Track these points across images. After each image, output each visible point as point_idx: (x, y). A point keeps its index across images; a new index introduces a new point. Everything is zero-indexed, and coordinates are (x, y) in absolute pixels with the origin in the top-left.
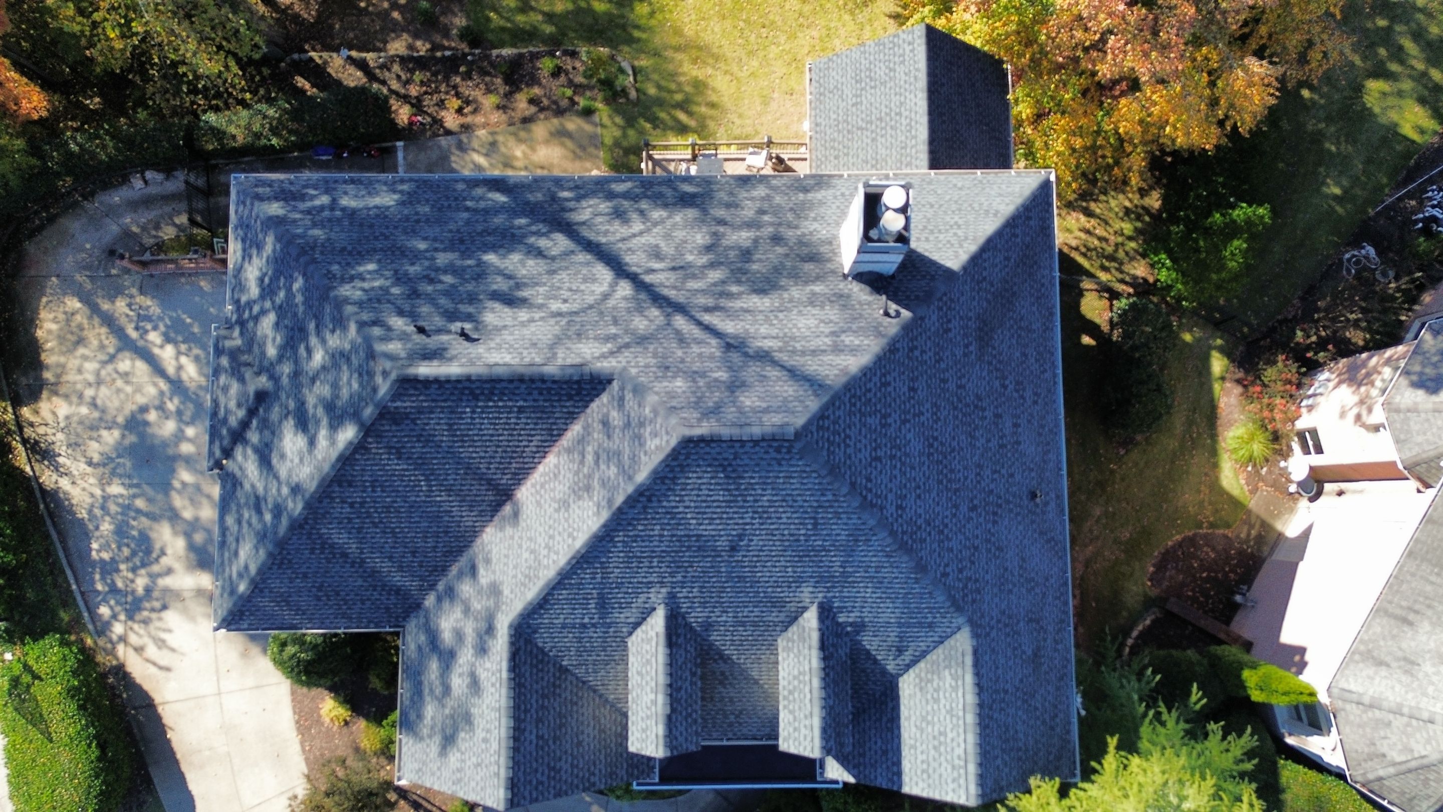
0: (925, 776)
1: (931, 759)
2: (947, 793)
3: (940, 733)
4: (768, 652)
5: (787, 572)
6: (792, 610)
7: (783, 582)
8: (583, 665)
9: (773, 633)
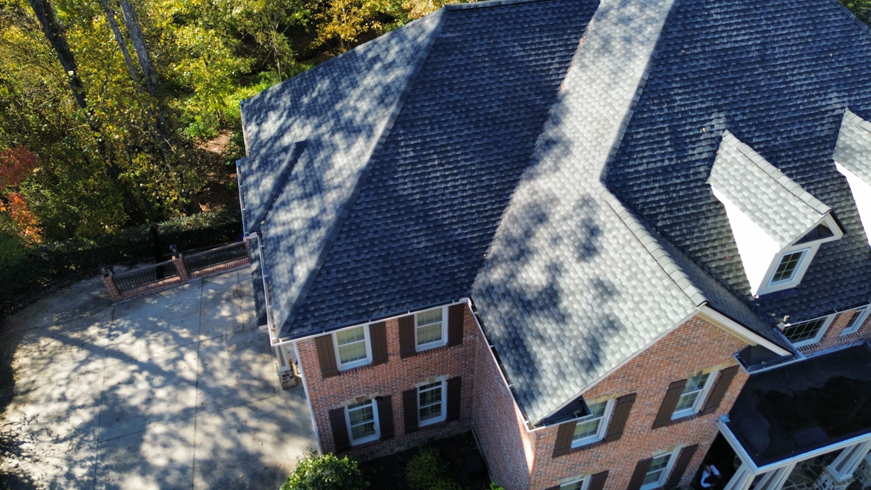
4: (830, 177)
5: (812, 78)
6: (831, 120)
7: (813, 90)
8: (676, 224)
9: (826, 153)
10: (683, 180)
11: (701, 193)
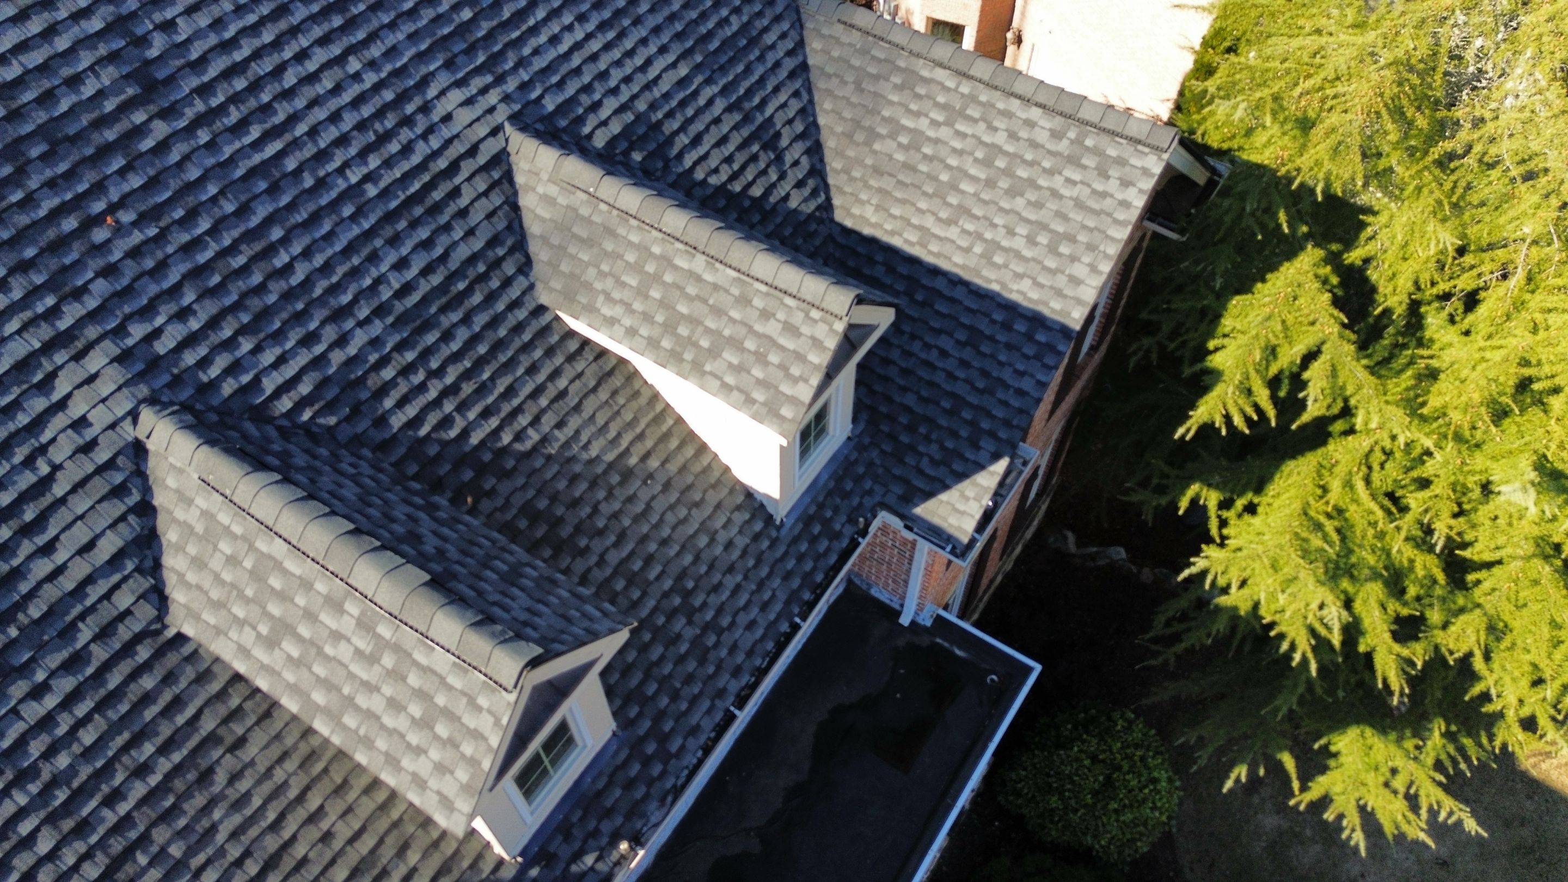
0: (1065, 249)
1: (1031, 215)
2: (1125, 204)
3: (987, 163)
4: (559, 360)
5: (357, 77)
6: (482, 186)
7: (380, 114)
8: (128, 853)
9: (514, 292)
10: (67, 684)
11: (169, 678)
